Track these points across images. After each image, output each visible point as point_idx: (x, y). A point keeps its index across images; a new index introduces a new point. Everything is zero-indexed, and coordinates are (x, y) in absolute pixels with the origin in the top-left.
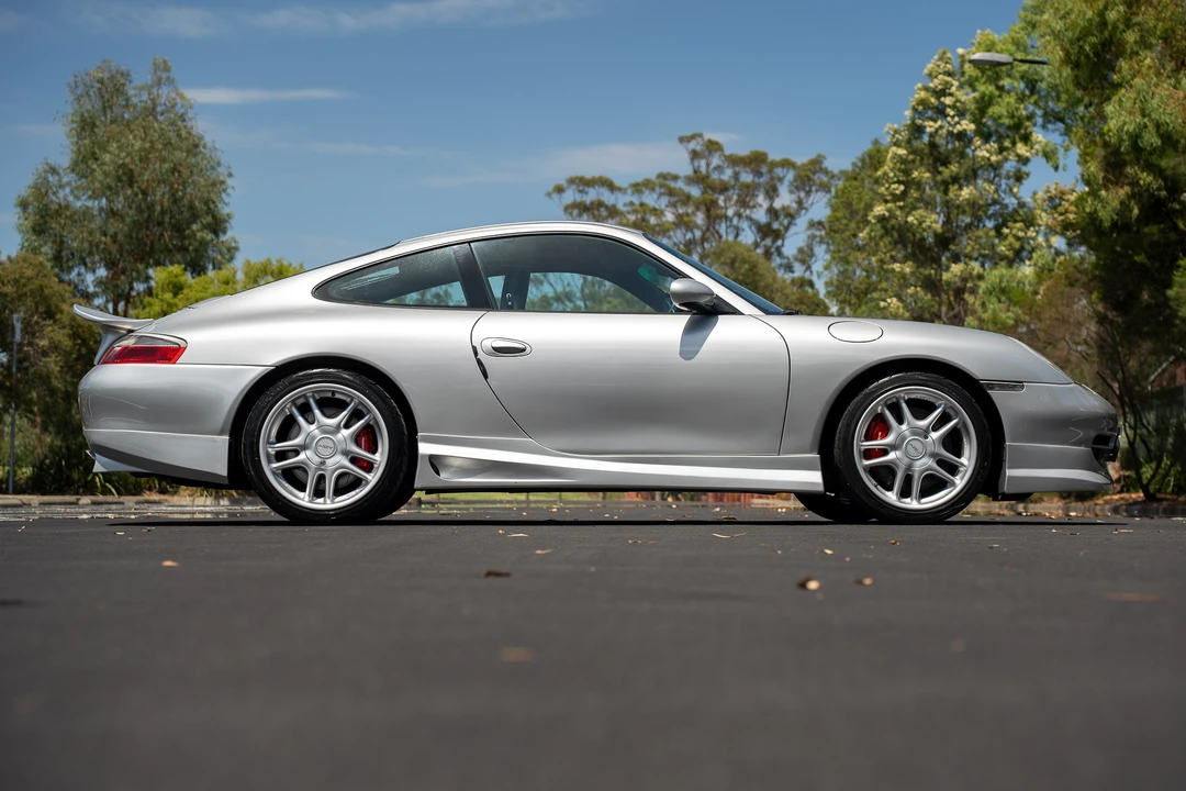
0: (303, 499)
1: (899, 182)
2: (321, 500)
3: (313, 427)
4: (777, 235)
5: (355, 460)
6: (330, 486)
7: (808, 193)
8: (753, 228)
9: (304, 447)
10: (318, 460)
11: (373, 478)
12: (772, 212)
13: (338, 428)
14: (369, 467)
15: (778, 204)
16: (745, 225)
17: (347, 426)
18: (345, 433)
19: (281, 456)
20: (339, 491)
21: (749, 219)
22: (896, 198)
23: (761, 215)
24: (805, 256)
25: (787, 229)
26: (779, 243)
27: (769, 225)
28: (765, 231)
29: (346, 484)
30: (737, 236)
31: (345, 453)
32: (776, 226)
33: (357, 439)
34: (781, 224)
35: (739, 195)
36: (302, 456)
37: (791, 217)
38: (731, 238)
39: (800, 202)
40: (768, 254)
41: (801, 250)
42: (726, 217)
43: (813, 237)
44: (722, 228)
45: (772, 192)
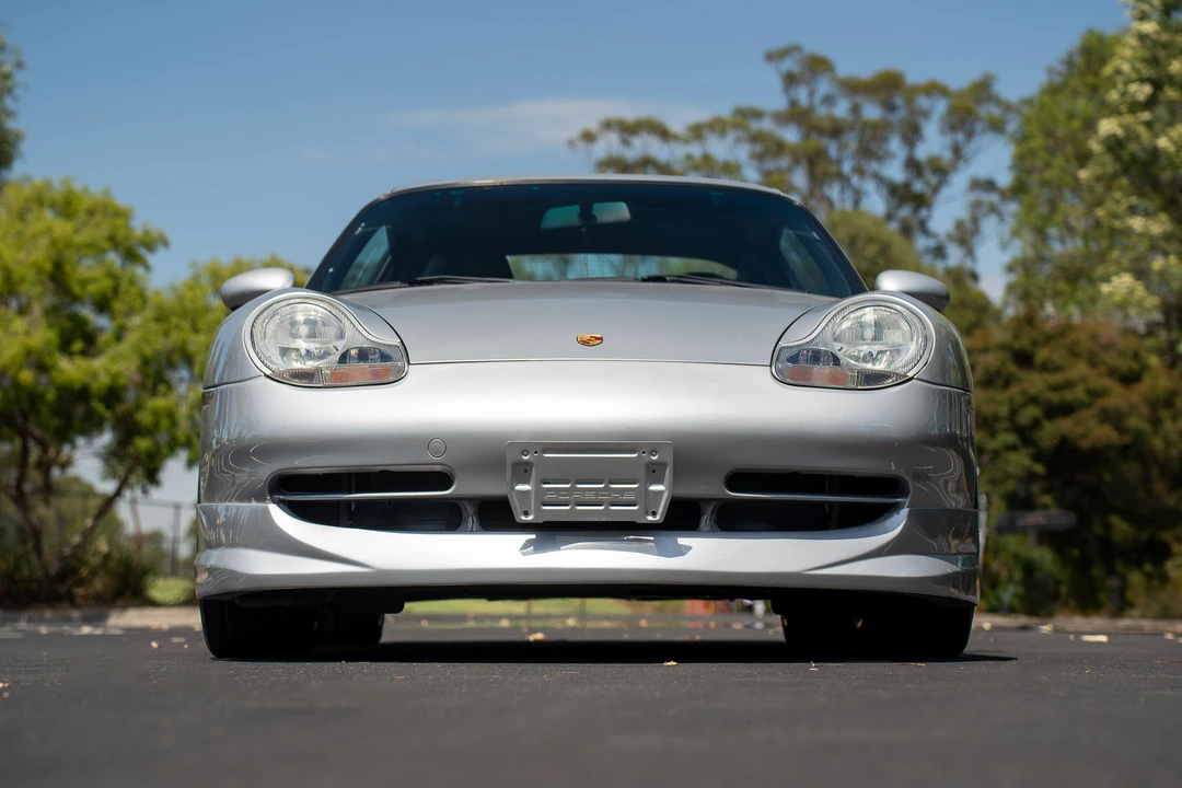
1: (1142, 80)
4: (920, 202)
7: (970, 135)
8: (885, 191)
12: (913, 165)
15: (923, 152)
16: (869, 186)
21: (878, 178)
22: (1135, 107)
23: (895, 172)
24: (966, 236)
25: (936, 190)
26: (923, 213)
27: (907, 186)
28: (900, 194)
30: (857, 202)
32: (918, 187)
34: (927, 183)
35: (861, 141)
37: (941, 171)
38: (848, 206)
39: (957, 151)
40: (906, 230)
41: (959, 225)
42: (840, 176)
43: (976, 205)
44: (834, 192)
45: (912, 134)
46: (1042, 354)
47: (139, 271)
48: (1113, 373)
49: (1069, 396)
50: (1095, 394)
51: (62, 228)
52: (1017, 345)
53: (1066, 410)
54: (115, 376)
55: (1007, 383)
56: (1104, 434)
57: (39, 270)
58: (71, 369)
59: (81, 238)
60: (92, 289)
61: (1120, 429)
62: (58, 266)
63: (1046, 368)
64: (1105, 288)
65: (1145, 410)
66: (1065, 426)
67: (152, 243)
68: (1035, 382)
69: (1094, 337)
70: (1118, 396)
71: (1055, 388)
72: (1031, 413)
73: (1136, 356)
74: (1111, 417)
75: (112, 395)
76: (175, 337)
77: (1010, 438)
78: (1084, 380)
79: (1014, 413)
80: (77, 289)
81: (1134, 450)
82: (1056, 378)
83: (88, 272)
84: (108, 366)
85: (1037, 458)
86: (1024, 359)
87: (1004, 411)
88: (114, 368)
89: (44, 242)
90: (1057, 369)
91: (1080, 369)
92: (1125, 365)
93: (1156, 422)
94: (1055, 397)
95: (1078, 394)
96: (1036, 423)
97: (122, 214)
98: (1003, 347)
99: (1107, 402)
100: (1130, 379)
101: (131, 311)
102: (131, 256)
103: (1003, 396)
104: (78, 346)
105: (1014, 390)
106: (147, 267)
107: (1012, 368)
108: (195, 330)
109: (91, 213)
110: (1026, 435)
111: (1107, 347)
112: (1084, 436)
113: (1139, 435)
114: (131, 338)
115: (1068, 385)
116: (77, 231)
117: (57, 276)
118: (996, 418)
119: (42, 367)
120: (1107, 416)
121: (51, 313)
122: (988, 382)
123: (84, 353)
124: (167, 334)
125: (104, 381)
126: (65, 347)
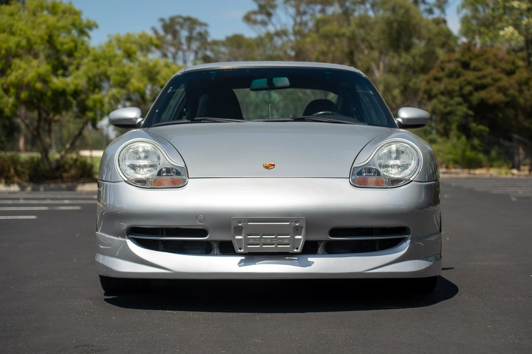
46: (473, 63)
47: (86, 38)
48: (503, 71)
49: (484, 81)
50: (495, 80)
51: (52, 19)
52: (463, 59)
53: (483, 87)
54: (77, 85)
55: (458, 76)
56: (499, 97)
57: (42, 39)
58: (57, 82)
59: (60, 24)
60: (66, 47)
61: (506, 95)
62: (50, 37)
63: (475, 69)
64: (501, 33)
65: (516, 86)
66: (482, 94)
67: (91, 26)
68: (470, 76)
69: (495, 56)
70: (505, 81)
71: (479, 78)
72: (468, 89)
73: (513, 63)
74: (502, 90)
75: (76, 93)
76: (102, 68)
77: (459, 100)
78: (491, 74)
79: (461, 88)
80: (59, 47)
81: (511, 103)
82: (479, 74)
83: (64, 40)
84: (73, 81)
85: (470, 108)
86: (466, 65)
87: (457, 88)
88: (76, 82)
89: (44, 27)
90: (480, 70)
91: (489, 70)
92: (508, 67)
93: (521, 91)
94: (478, 82)
95: (488, 80)
96: (471, 93)
97: (77, 13)
98: (457, 60)
99: (501, 84)
100: (510, 73)
101: (82, 57)
102: (82, 32)
103: (457, 81)
104: (60, 72)
105: (462, 79)
106: (89, 37)
107: (460, 69)
108: (110, 65)
109: (64, 12)
110: (466, 98)
111: (501, 60)
112: (490, 98)
113: (513, 97)
114: (83, 69)
115: (484, 77)
116: (58, 21)
117: (50, 41)
118: (453, 91)
119: (45, 81)
120: (500, 90)
121: (48, 57)
122: (451, 75)
123: (64, 75)
124: (98, 67)
125: (72, 87)
126: (55, 71)
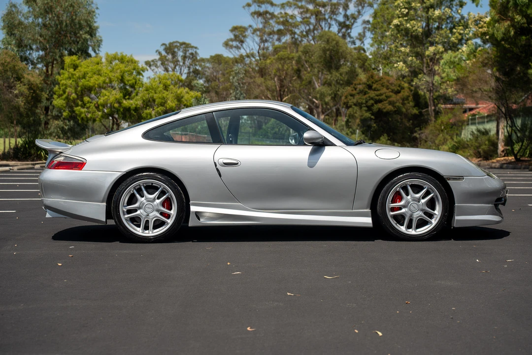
0: (139, 231)
2: (147, 231)
3: (143, 199)
4: (348, 27)
5: (162, 214)
6: (151, 225)
7: (363, 7)
8: (337, 24)
9: (140, 208)
10: (145, 214)
11: (170, 222)
12: (346, 16)
13: (154, 199)
14: (168, 216)
15: (349, 13)
16: (333, 22)
17: (158, 198)
18: (158, 201)
19: (129, 212)
20: (155, 227)
21: (336, 20)
22: (403, 16)
23: (341, 18)
24: (361, 37)
25: (353, 24)
26: (349, 31)
27: (344, 22)
28: (342, 25)
29: (158, 224)
30: (329, 28)
31: (158, 211)
32: (348, 23)
33: (163, 204)
34: (350, 22)
35: (331, 8)
36: (138, 212)
37: (355, 18)
38: (327, 29)
39: (359, 12)
40: (344, 36)
41: (359, 34)
42: (325, 19)
43: (365, 28)
44: (323, 24)
45: (346, 7)
46: (374, 86)
47: (141, 77)
48: (393, 91)
49: (381, 98)
50: (388, 97)
51: (122, 66)
52: (368, 83)
53: (380, 101)
54: (137, 105)
55: (365, 94)
56: (390, 107)
57: (118, 78)
58: (126, 103)
59: (127, 69)
60: (130, 82)
61: (394, 106)
62: (122, 77)
63: (375, 90)
64: (396, 65)
65: (401, 101)
66: (379, 106)
68: (372, 94)
70: (394, 98)
71: (378, 96)
72: (371, 102)
73: (399, 86)
74: (392, 103)
76: (151, 94)
77: (365, 109)
78: (385, 93)
79: (366, 102)
80: (126, 82)
82: (378, 93)
83: (129, 78)
85: (372, 114)
87: (364, 102)
88: (136, 103)
89: (119, 71)
90: (378, 90)
91: (384, 90)
92: (396, 88)
93: (403, 104)
94: (377, 98)
95: (384, 97)
96: (372, 105)
98: (364, 84)
99: (391, 99)
102: (139, 73)
103: (364, 98)
104: (127, 97)
105: (367, 96)
106: (143, 76)
107: (367, 90)
108: (156, 93)
109: (128, 62)
110: (370, 108)
111: (392, 84)
112: (384, 108)
113: (399, 108)
114: (140, 95)
115: (381, 95)
116: (125, 67)
117: (122, 80)
118: (362, 103)
119: (120, 103)
120: (390, 103)
121: (121, 89)
123: (129, 99)
124: (149, 94)
125: (134, 106)
126: (124, 97)
